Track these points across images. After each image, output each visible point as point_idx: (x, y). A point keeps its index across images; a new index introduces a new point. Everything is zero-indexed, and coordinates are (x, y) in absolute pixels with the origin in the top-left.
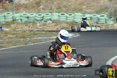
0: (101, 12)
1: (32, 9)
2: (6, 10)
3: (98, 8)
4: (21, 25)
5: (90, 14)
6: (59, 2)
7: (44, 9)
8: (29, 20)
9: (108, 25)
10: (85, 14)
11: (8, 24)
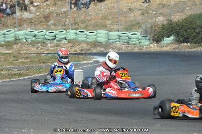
0: (132, 29)
1: (39, 25)
2: (5, 26)
3: (126, 24)
4: (26, 46)
5: (118, 31)
6: (75, 15)
7: (55, 25)
8: (37, 40)
9: (142, 46)
10: (111, 31)
11: (9, 45)
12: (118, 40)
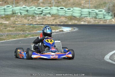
0: (100, 7)
1: (32, 3)
2: (6, 3)
3: (96, 4)
4: (20, 18)
7: (43, 3)
8: (28, 14)
9: (106, 20)
10: (84, 8)
11: (7, 17)
12: (88, 15)
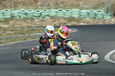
0: (98, 7)
1: (30, 6)
2: (5, 7)
3: (95, 4)
4: (19, 21)
5: (87, 9)
7: (41, 5)
8: (27, 17)
9: (105, 20)
10: (82, 9)
11: (6, 21)
12: (87, 16)
